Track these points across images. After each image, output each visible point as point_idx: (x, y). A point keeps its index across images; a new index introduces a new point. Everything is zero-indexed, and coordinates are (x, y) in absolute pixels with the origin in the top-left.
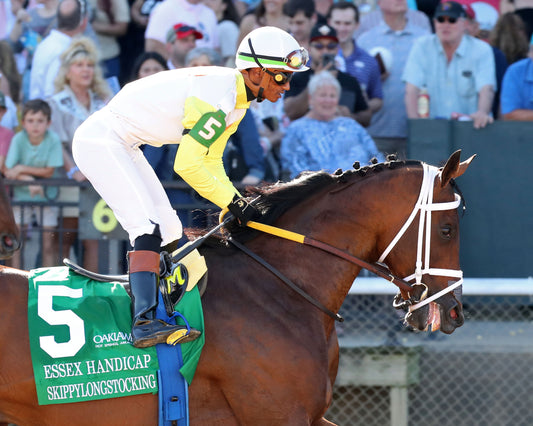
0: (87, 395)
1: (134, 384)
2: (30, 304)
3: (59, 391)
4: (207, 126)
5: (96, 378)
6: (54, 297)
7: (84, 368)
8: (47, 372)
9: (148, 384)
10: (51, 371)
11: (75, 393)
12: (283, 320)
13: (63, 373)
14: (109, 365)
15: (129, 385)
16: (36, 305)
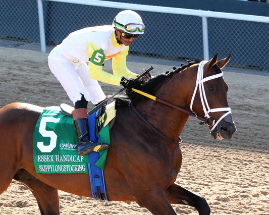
0: (55, 171)
1: (76, 168)
2: (37, 126)
3: (44, 168)
4: (97, 57)
5: (59, 163)
6: (47, 123)
7: (54, 158)
8: (39, 158)
9: (82, 168)
10: (41, 158)
11: (50, 169)
12: (146, 144)
13: (45, 160)
14: (65, 158)
15: (74, 168)
16: (39, 127)
